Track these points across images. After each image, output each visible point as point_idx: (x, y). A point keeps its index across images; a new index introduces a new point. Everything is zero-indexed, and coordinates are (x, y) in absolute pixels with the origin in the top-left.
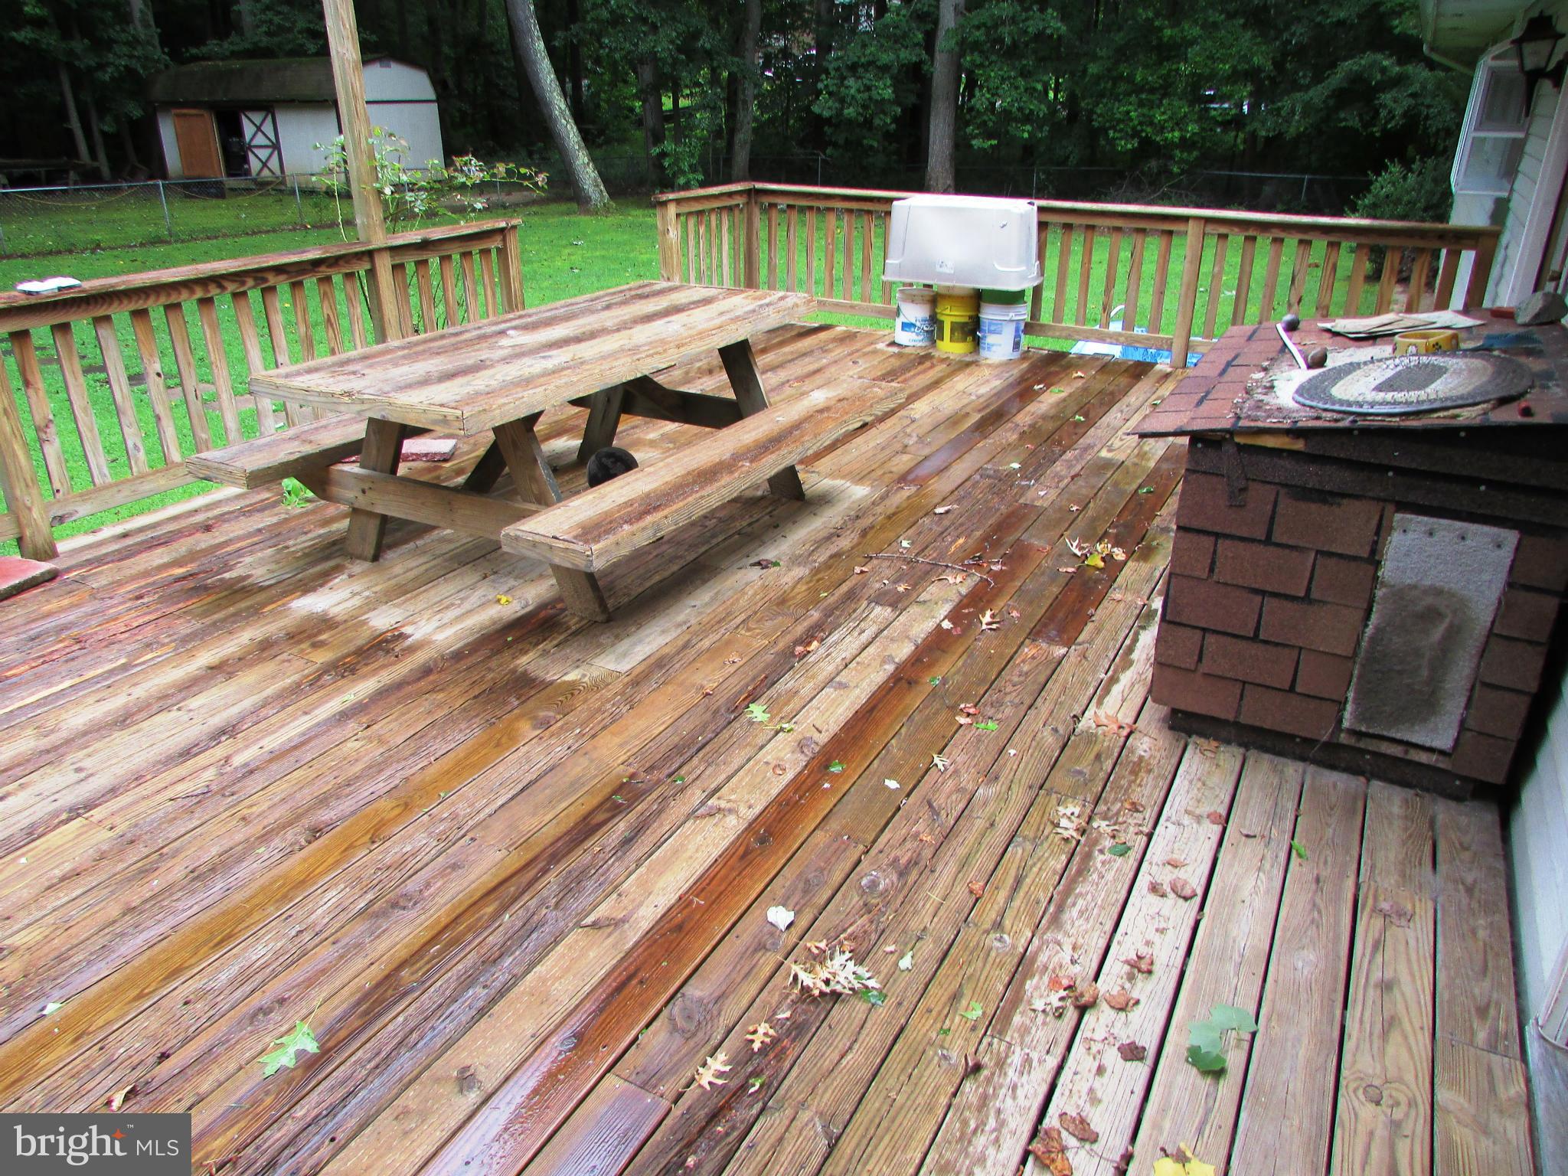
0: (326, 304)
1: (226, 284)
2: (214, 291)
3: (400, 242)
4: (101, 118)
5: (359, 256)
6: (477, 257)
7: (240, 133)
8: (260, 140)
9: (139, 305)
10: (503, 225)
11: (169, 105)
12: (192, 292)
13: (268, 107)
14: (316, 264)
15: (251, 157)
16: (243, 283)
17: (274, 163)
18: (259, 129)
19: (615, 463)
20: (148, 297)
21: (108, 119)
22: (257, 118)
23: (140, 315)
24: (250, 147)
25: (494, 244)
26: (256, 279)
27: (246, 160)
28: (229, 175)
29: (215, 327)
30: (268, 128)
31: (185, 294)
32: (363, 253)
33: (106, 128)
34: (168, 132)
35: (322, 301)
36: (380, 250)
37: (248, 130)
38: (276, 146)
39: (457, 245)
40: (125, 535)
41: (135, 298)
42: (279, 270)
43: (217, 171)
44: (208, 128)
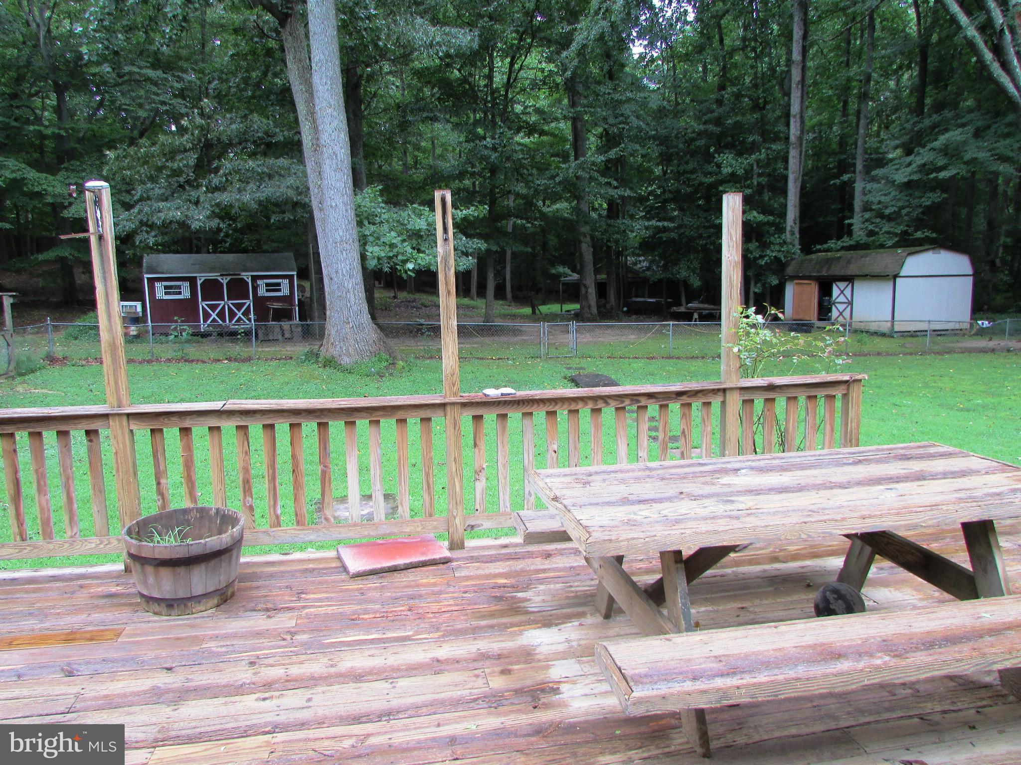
0: (684, 420)
1: (610, 401)
2: (600, 404)
3: (749, 384)
4: (756, 283)
5: (715, 392)
6: (822, 402)
7: (830, 294)
8: (842, 299)
9: (551, 409)
10: (847, 378)
11: (793, 278)
12: (586, 404)
13: (850, 279)
14: (679, 394)
15: (834, 309)
16: (622, 402)
17: (847, 314)
18: (842, 292)
19: (837, 599)
20: (556, 404)
21: (759, 285)
22: (842, 285)
23: (552, 414)
24: (834, 303)
25: (838, 393)
26: (632, 400)
27: (830, 310)
28: (820, 319)
29: (598, 426)
30: (848, 292)
31: (580, 404)
32: (719, 390)
33: (757, 290)
34: (790, 291)
35: (682, 419)
36: (731, 389)
37: (835, 291)
38: (850, 303)
39: (802, 389)
40: (506, 546)
41: (548, 404)
42: (650, 396)
43: (812, 315)
44: (812, 290)
